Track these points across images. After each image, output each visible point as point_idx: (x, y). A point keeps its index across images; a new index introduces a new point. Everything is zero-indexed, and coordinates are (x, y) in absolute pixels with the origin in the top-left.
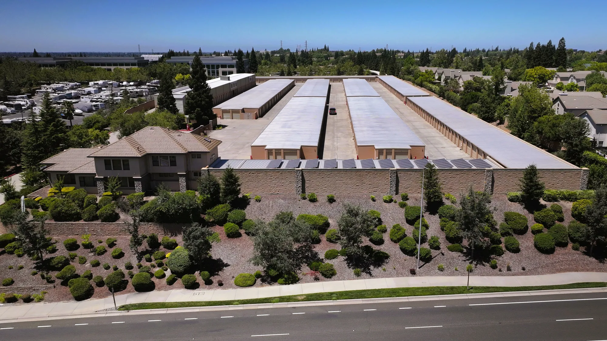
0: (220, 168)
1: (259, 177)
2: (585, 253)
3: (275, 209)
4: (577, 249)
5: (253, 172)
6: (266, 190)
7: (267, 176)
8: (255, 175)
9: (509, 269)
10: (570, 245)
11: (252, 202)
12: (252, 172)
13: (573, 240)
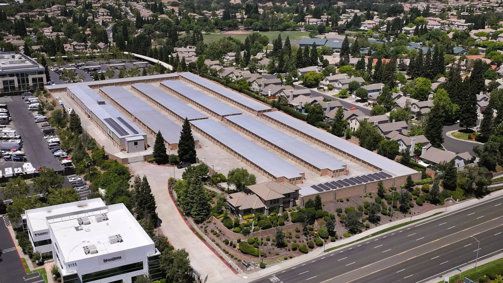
2: (431, 203)
4: (428, 203)
9: (415, 213)
10: (426, 201)
13: (426, 200)
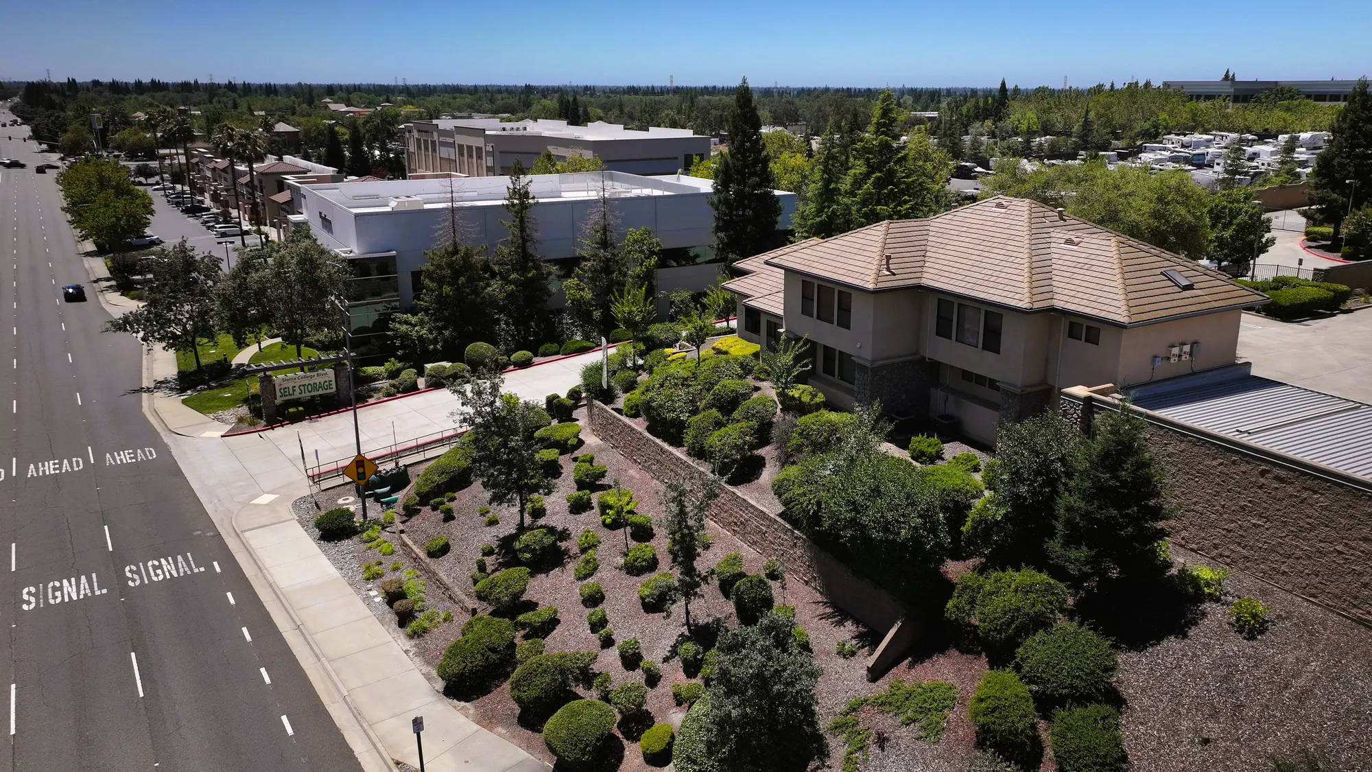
0: (1156, 413)
1: (1310, 511)
3: (1307, 716)
5: (1283, 474)
6: (1332, 588)
7: (1352, 517)
8: (1290, 489)
11: (1216, 615)
12: (1276, 471)
